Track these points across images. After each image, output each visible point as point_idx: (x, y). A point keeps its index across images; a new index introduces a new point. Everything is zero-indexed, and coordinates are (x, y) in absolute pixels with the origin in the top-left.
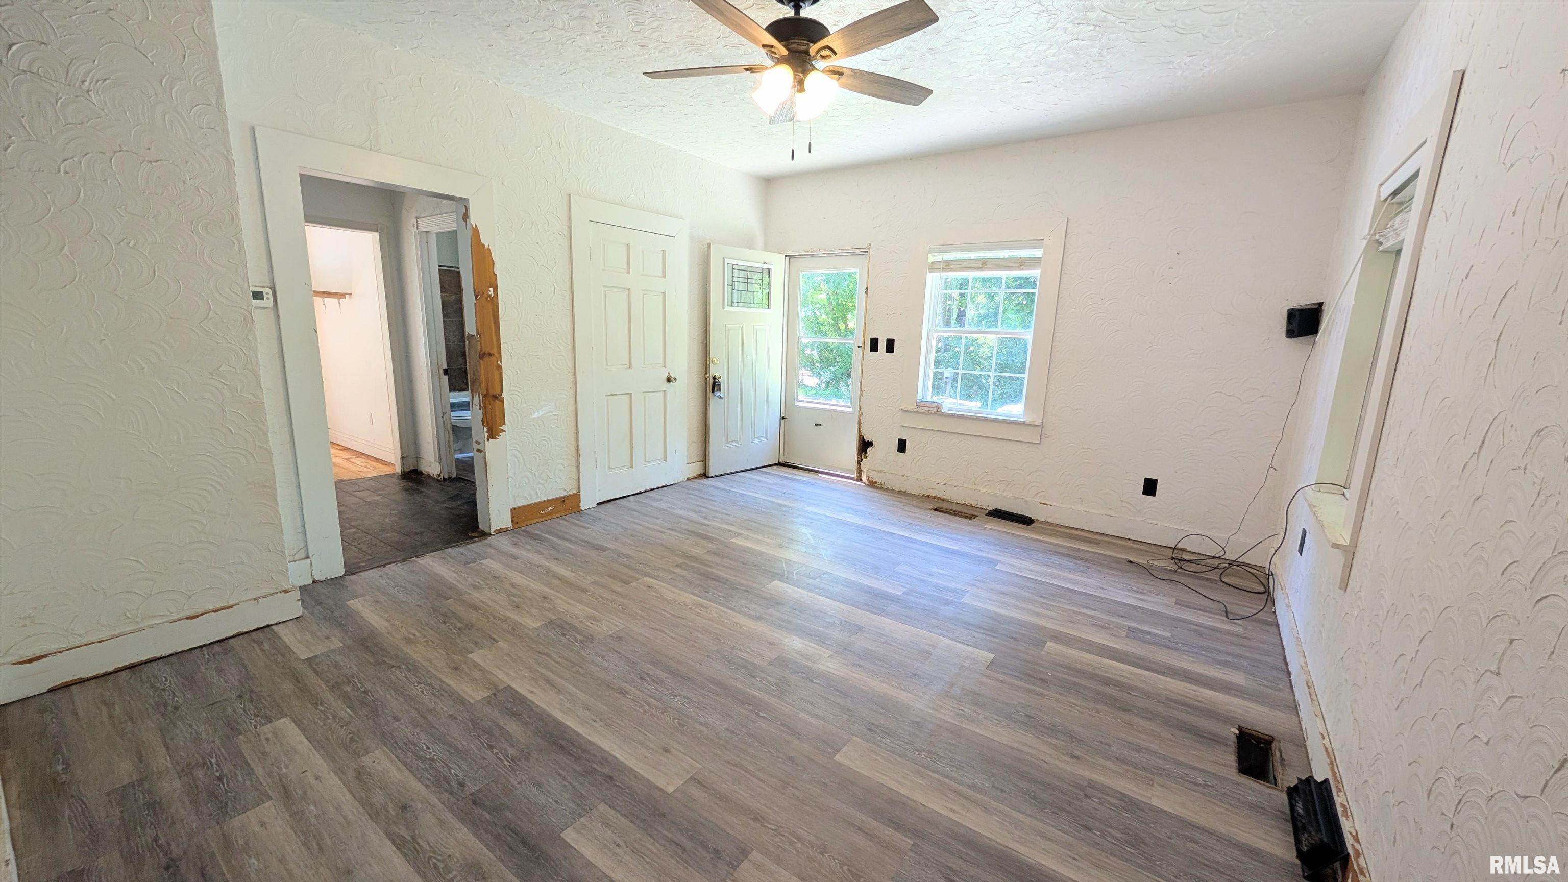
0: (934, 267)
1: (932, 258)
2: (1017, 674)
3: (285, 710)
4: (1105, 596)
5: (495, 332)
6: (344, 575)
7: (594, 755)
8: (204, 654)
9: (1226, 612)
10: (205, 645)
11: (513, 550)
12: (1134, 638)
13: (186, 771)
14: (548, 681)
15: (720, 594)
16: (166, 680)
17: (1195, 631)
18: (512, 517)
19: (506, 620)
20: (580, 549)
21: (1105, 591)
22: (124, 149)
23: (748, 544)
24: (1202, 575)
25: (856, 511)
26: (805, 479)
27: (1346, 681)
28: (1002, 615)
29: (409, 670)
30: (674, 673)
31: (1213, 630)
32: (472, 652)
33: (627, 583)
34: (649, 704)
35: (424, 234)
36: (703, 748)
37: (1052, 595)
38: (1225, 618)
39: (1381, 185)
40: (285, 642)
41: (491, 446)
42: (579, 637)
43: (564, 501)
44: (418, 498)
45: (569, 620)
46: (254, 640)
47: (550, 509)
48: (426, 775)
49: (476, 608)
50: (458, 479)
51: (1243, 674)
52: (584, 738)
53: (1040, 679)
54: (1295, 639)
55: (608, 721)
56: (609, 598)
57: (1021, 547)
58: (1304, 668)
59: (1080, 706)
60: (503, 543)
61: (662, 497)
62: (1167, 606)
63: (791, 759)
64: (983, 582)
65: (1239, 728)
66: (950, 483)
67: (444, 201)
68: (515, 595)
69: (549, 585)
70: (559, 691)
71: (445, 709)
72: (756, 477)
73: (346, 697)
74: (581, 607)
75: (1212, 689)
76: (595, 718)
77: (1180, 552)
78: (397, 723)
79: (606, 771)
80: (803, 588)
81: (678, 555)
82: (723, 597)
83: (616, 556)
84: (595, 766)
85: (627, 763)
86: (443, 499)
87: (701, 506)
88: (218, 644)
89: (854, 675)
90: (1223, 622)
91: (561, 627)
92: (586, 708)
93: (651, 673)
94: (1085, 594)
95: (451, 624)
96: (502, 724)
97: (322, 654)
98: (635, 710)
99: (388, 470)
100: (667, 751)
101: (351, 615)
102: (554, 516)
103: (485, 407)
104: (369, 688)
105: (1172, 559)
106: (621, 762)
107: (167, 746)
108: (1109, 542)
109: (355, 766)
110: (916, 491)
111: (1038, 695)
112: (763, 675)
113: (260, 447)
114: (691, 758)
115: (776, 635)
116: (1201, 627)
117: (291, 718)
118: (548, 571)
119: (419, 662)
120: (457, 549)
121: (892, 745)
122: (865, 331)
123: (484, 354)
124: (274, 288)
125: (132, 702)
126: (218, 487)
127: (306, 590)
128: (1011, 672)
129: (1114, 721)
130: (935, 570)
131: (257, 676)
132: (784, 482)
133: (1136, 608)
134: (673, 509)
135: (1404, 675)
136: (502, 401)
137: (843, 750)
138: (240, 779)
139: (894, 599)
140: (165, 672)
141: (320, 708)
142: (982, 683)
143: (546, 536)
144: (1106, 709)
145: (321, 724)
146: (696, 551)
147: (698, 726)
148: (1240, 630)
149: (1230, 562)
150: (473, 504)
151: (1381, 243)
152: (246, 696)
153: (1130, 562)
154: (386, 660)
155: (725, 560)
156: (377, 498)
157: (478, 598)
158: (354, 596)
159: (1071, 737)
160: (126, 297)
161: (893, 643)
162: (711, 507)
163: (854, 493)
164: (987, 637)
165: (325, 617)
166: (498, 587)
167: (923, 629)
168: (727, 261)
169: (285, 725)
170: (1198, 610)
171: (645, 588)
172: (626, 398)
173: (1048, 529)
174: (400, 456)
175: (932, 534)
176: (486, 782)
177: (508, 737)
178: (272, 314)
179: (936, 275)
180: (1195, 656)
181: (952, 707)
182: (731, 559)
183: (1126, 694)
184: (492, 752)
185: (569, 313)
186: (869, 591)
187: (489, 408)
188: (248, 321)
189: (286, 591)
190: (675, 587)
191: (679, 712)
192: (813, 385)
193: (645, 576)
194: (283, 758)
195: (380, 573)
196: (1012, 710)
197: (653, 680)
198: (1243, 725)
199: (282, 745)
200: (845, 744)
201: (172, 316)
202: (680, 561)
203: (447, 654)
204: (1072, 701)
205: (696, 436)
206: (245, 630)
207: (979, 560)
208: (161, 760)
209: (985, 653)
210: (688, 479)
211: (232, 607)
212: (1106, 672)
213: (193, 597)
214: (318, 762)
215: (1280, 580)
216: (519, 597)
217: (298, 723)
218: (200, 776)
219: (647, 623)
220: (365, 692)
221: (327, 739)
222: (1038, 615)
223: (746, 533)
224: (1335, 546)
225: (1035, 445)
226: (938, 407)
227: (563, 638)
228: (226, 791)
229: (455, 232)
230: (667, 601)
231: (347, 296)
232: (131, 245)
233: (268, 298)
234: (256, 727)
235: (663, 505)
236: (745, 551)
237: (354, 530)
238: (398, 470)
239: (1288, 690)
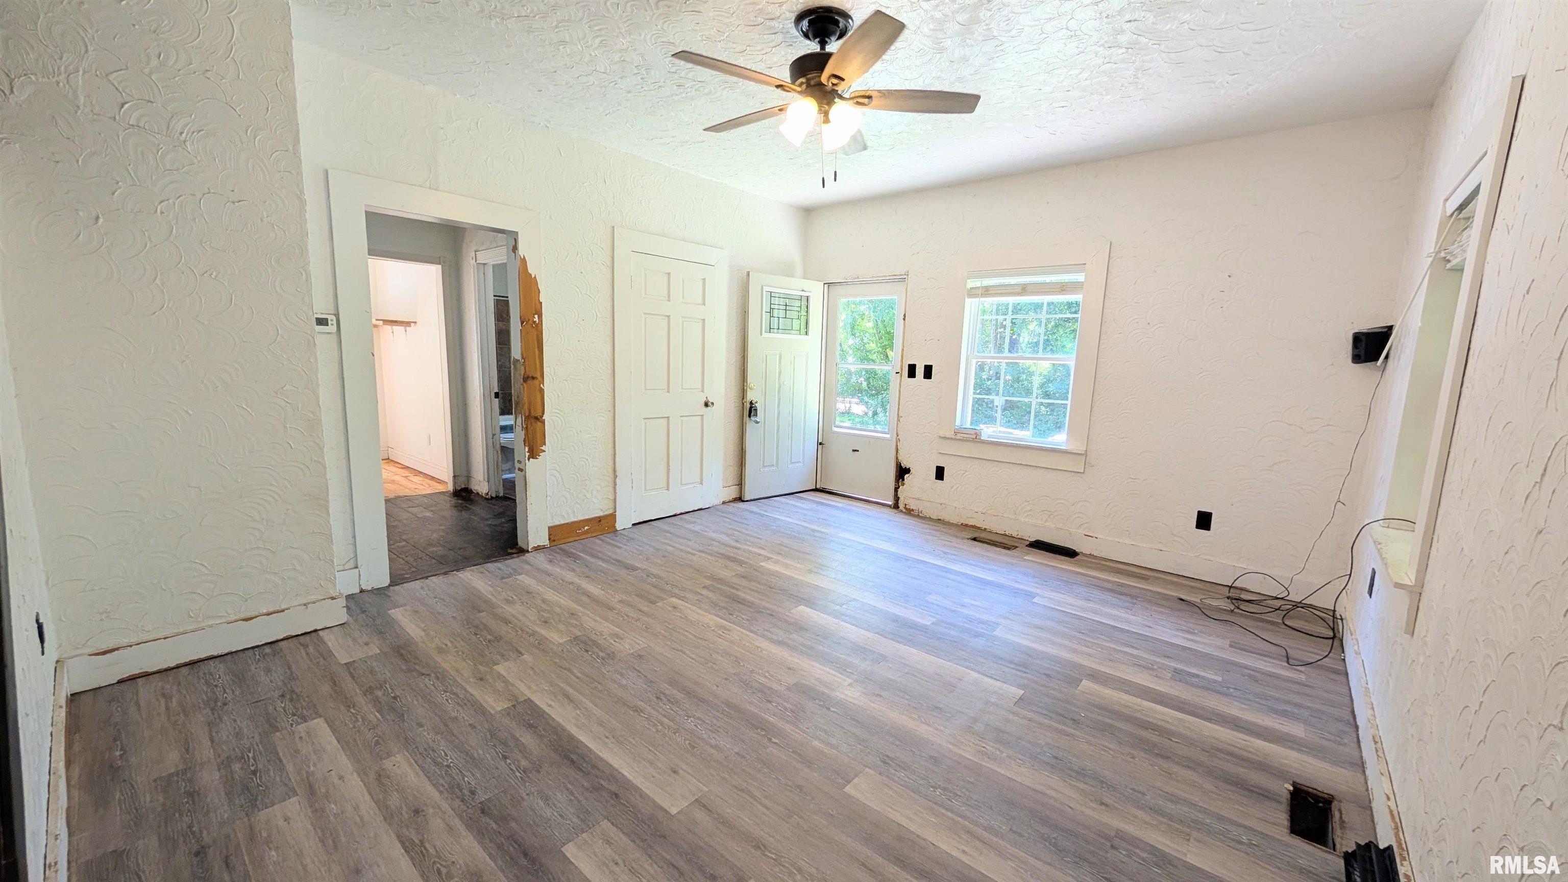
0: (973, 293)
1: (971, 284)
2: (1044, 712)
3: (320, 711)
4: (1151, 635)
5: (539, 357)
6: (389, 585)
7: (603, 772)
8: (255, 655)
9: (1288, 658)
10: (257, 647)
11: (548, 567)
12: (1180, 681)
13: (225, 764)
14: (567, 696)
15: (744, 617)
16: (220, 677)
17: (1250, 676)
18: (550, 535)
19: (533, 634)
20: (611, 567)
21: (1152, 630)
22: (212, 191)
23: (777, 568)
24: (1263, 617)
25: (890, 538)
26: (840, 505)
27: (1412, 735)
28: (1035, 650)
29: (438, 678)
30: (689, 693)
31: (1269, 676)
32: (498, 664)
33: (653, 603)
34: (662, 724)
35: (482, 266)
36: (712, 771)
37: (1090, 630)
38: (1286, 664)
39: (1446, 200)
40: (329, 648)
41: (532, 466)
42: (601, 654)
43: (600, 521)
44: (465, 515)
45: (594, 637)
46: (300, 643)
47: (586, 528)
48: (442, 781)
49: (507, 622)
50: (505, 498)
51: (1302, 725)
52: (594, 753)
53: (1072, 719)
54: (1363, 689)
55: (620, 739)
56: (635, 617)
57: (1062, 581)
58: (1372, 720)
59: (1113, 750)
60: (539, 560)
61: (696, 520)
62: (1219, 647)
63: (800, 788)
64: (1019, 615)
65: (1294, 785)
66: (989, 512)
67: (500, 235)
68: (544, 611)
69: (578, 602)
70: (577, 707)
71: (466, 718)
72: (791, 502)
73: (376, 702)
74: (606, 624)
75: (1265, 740)
76: (607, 734)
77: (1238, 592)
78: (420, 729)
79: (613, 788)
80: (829, 614)
81: (706, 577)
82: (747, 620)
83: (645, 576)
84: (602, 782)
85: (634, 781)
86: (488, 516)
87: (734, 530)
88: (269, 646)
89: (873, 705)
90: (1283, 667)
91: (586, 643)
92: (601, 724)
93: (667, 692)
94: (1128, 631)
95: (482, 636)
96: (518, 735)
97: (360, 659)
98: (648, 729)
99: (441, 488)
100: (675, 772)
101: (391, 623)
102: (589, 535)
103: (527, 428)
104: (398, 694)
105: (1228, 598)
106: (629, 780)
107: (212, 739)
108: (1158, 578)
109: (377, 769)
110: (954, 520)
111: (1068, 736)
112: (779, 700)
113: (315, 461)
114: (698, 780)
115: (796, 660)
116: (1256, 671)
117: (326, 719)
118: (579, 588)
119: (447, 672)
120: (496, 564)
121: (906, 779)
122: (902, 357)
123: (528, 377)
124: (338, 314)
125: (188, 697)
126: (276, 497)
127: (353, 598)
128: (1040, 710)
129: (1150, 768)
130: (967, 601)
131: (300, 677)
132: (820, 508)
133: (1185, 649)
134: (706, 531)
135: (1468, 730)
136: (543, 422)
137: (856, 780)
138: (272, 774)
139: (923, 629)
140: (219, 669)
141: (352, 710)
142: (1008, 720)
143: (582, 555)
144: (1142, 754)
145: (351, 726)
146: (725, 574)
147: (707, 747)
148: (1303, 677)
149: (1294, 604)
150: (514, 520)
151: (1449, 261)
152: (288, 696)
153: (1182, 600)
154: (418, 668)
155: (754, 584)
156: (428, 514)
157: (510, 612)
158: (396, 606)
159: (1102, 782)
160: (206, 323)
161: (917, 674)
162: (744, 531)
163: (890, 521)
164: (1018, 673)
165: (367, 625)
166: (529, 602)
167: (949, 661)
168: (766, 289)
169: (319, 725)
170: (1253, 653)
171: (670, 609)
172: (664, 421)
173: (1091, 562)
174: (452, 475)
175: (969, 564)
176: (496, 791)
177: (523, 749)
178: (334, 338)
179: (975, 301)
180: (1249, 703)
181: (974, 743)
182: (759, 583)
183: (1167, 740)
184: (505, 762)
185: (609, 339)
186: (896, 619)
187: (530, 430)
188: (311, 344)
189: (333, 598)
190: (700, 608)
191: (691, 733)
192: (861, 413)
193: (672, 597)
194: (314, 757)
195: (421, 584)
196: (1038, 751)
197: (669, 700)
198: (1298, 781)
199: (313, 743)
200: (856, 776)
201: (245, 340)
202: (709, 582)
203: (475, 665)
204: (1106, 744)
205: (732, 460)
206: (294, 634)
207: (1016, 592)
208: (204, 751)
209: (1013, 689)
210: (724, 503)
211: (283, 611)
212: (1146, 715)
213: (249, 601)
214: (344, 762)
215: (1351, 625)
216: (549, 612)
217: (331, 724)
218: (237, 769)
219: (669, 643)
220: (395, 698)
221: (355, 740)
222: (1074, 651)
223: (775, 557)
224: (1398, 585)
225: (1079, 475)
226: (977, 434)
227: (586, 654)
228: (259, 785)
229: (505, 264)
230: (691, 622)
231: (412, 324)
232: (213, 276)
233: (332, 324)
234: (292, 725)
235: (697, 528)
236: (773, 575)
237: (404, 543)
238: (450, 488)
239: (1355, 745)
